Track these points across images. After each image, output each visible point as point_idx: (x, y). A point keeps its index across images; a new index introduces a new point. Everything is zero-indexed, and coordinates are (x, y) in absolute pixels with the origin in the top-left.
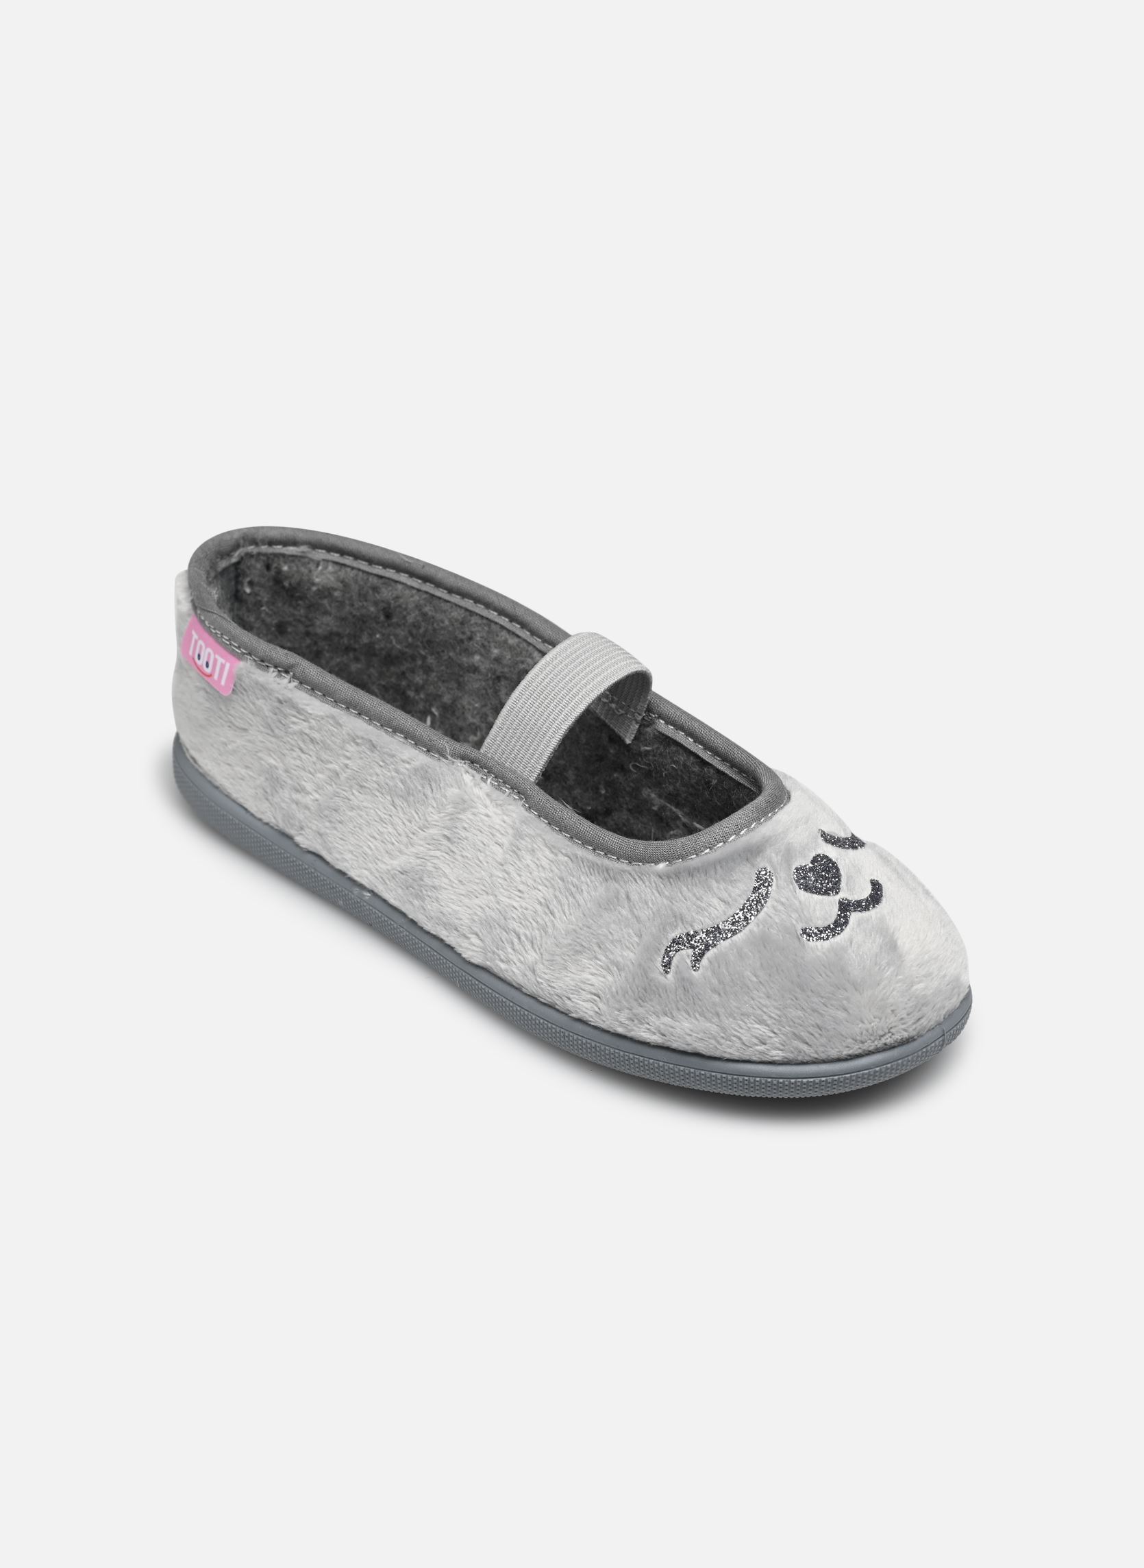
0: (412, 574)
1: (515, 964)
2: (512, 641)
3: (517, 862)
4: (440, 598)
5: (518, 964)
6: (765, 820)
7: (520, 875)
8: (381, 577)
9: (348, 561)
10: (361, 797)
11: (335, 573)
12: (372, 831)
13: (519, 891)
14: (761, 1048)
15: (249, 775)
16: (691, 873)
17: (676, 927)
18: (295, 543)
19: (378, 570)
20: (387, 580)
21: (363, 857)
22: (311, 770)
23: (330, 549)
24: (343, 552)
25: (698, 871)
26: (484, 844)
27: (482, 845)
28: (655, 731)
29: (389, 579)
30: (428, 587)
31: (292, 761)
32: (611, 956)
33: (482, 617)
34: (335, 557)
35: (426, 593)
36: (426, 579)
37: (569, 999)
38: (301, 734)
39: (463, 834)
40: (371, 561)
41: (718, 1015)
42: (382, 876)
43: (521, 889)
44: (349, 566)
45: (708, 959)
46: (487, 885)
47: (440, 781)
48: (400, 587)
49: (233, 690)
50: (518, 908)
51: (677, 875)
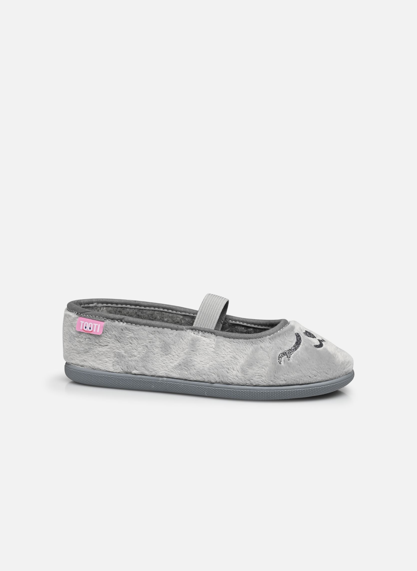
0: (131, 305)
1: (230, 376)
2: (170, 315)
3: (220, 349)
4: (143, 309)
5: (231, 376)
6: (286, 326)
7: (222, 353)
8: (122, 308)
9: (109, 305)
10: (157, 350)
11: (106, 309)
12: (164, 358)
13: (223, 357)
14: (315, 378)
15: (109, 360)
16: (279, 335)
17: (280, 351)
18: (92, 303)
19: (119, 306)
20: (124, 308)
21: (162, 367)
22: (136, 348)
23: (102, 303)
24: (107, 303)
25: (281, 335)
26: (206, 349)
27: (205, 349)
28: (229, 324)
29: (124, 307)
30: (138, 307)
31: (128, 348)
32: (262, 364)
33: (158, 311)
34: (105, 305)
35: (137, 309)
36: (136, 305)
37: (252, 380)
38: (131, 338)
39: (198, 348)
40: (117, 304)
41: (301, 371)
42: (171, 370)
43: (223, 356)
44: (110, 307)
45: (292, 357)
46: (211, 359)
47: (185, 336)
48: (128, 309)
49: (103, 332)
50: (225, 361)
51: (275, 337)
